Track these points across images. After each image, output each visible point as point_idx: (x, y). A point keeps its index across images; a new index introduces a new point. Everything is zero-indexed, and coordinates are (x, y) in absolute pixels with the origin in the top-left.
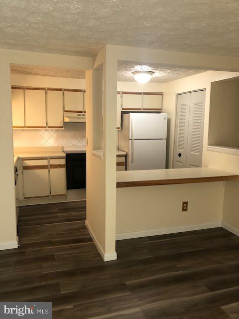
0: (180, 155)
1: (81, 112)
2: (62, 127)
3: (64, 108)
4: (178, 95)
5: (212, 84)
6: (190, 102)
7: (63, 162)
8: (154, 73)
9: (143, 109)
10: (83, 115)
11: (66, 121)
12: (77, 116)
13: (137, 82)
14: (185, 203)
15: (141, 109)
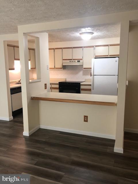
1: (71, 60)
2: (62, 68)
3: (62, 58)
7: (57, 86)
8: (93, 33)
9: (110, 56)
10: (74, 61)
11: (63, 65)
12: (69, 62)
13: (83, 40)
14: (86, 117)
15: (108, 56)
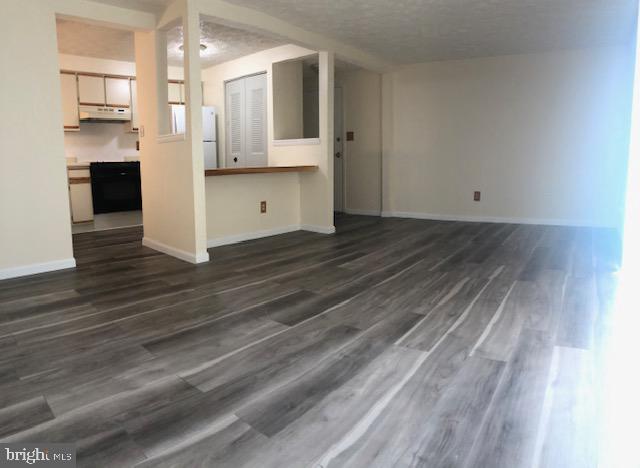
0: (236, 160)
1: (103, 105)
2: (77, 127)
3: (78, 99)
4: (226, 82)
5: (274, 65)
6: (244, 91)
7: (86, 174)
8: (205, 48)
10: (110, 110)
11: (82, 117)
12: (97, 110)
14: (264, 203)
